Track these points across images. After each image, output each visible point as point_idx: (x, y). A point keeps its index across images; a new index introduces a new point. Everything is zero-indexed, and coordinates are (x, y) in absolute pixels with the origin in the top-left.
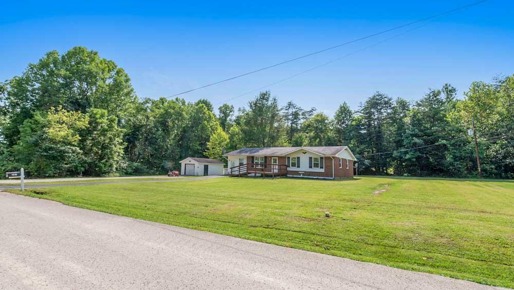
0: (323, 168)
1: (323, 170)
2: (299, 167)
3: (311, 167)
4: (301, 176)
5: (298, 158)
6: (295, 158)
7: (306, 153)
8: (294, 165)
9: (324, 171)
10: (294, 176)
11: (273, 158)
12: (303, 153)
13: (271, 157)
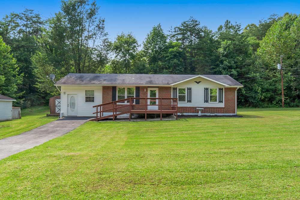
0: (222, 102)
1: (222, 105)
2: (189, 101)
3: (206, 101)
4: (200, 114)
5: (190, 89)
6: (184, 90)
7: (199, 82)
8: (182, 99)
9: (224, 106)
10: (185, 114)
11: (149, 90)
12: (197, 82)
13: (147, 88)
